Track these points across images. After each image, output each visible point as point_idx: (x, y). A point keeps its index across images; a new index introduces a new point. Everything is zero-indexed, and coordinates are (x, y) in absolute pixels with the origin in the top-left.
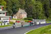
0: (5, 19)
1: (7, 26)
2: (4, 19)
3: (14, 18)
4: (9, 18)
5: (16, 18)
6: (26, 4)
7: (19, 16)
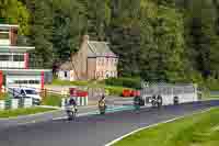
0: (25, 82)
1: (29, 111)
2: (20, 82)
3: (64, 78)
4: (39, 78)
5: (72, 79)
6: (113, 16)
7: (84, 71)
